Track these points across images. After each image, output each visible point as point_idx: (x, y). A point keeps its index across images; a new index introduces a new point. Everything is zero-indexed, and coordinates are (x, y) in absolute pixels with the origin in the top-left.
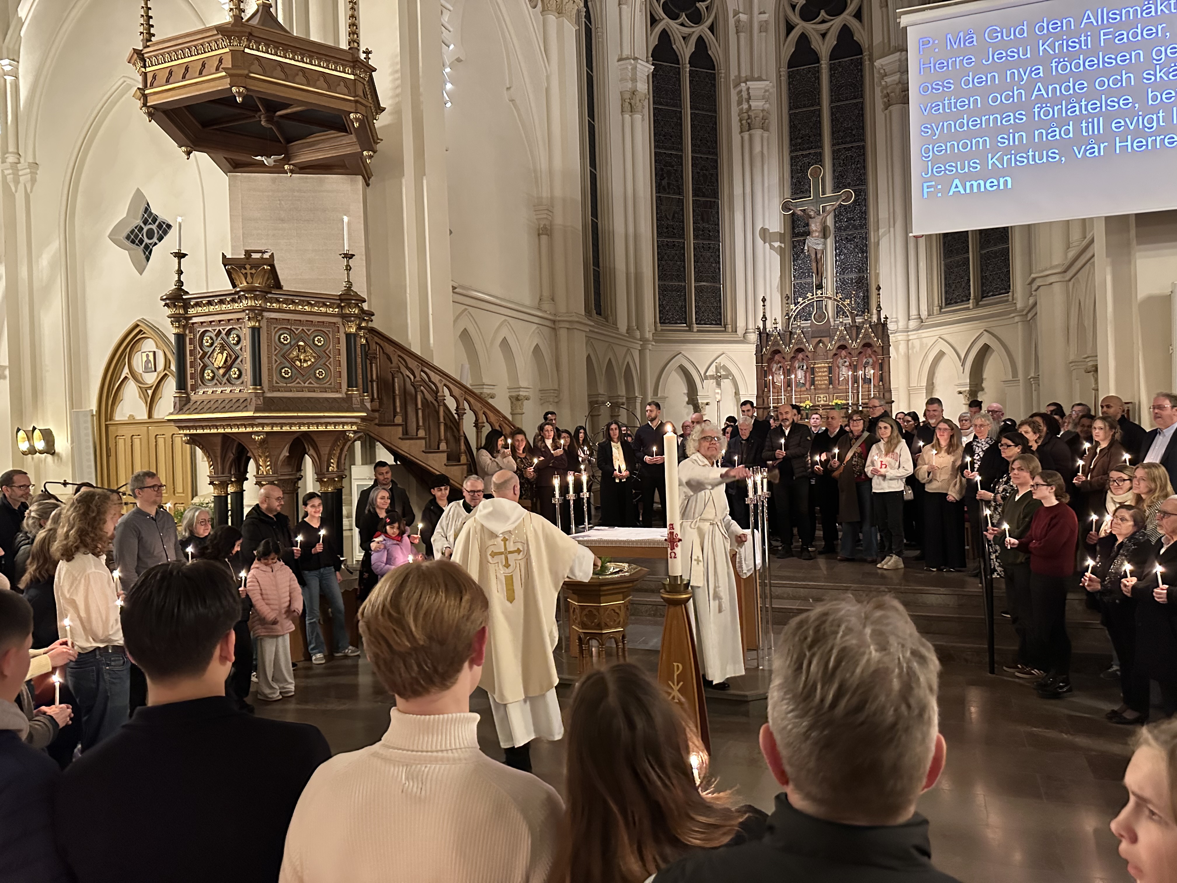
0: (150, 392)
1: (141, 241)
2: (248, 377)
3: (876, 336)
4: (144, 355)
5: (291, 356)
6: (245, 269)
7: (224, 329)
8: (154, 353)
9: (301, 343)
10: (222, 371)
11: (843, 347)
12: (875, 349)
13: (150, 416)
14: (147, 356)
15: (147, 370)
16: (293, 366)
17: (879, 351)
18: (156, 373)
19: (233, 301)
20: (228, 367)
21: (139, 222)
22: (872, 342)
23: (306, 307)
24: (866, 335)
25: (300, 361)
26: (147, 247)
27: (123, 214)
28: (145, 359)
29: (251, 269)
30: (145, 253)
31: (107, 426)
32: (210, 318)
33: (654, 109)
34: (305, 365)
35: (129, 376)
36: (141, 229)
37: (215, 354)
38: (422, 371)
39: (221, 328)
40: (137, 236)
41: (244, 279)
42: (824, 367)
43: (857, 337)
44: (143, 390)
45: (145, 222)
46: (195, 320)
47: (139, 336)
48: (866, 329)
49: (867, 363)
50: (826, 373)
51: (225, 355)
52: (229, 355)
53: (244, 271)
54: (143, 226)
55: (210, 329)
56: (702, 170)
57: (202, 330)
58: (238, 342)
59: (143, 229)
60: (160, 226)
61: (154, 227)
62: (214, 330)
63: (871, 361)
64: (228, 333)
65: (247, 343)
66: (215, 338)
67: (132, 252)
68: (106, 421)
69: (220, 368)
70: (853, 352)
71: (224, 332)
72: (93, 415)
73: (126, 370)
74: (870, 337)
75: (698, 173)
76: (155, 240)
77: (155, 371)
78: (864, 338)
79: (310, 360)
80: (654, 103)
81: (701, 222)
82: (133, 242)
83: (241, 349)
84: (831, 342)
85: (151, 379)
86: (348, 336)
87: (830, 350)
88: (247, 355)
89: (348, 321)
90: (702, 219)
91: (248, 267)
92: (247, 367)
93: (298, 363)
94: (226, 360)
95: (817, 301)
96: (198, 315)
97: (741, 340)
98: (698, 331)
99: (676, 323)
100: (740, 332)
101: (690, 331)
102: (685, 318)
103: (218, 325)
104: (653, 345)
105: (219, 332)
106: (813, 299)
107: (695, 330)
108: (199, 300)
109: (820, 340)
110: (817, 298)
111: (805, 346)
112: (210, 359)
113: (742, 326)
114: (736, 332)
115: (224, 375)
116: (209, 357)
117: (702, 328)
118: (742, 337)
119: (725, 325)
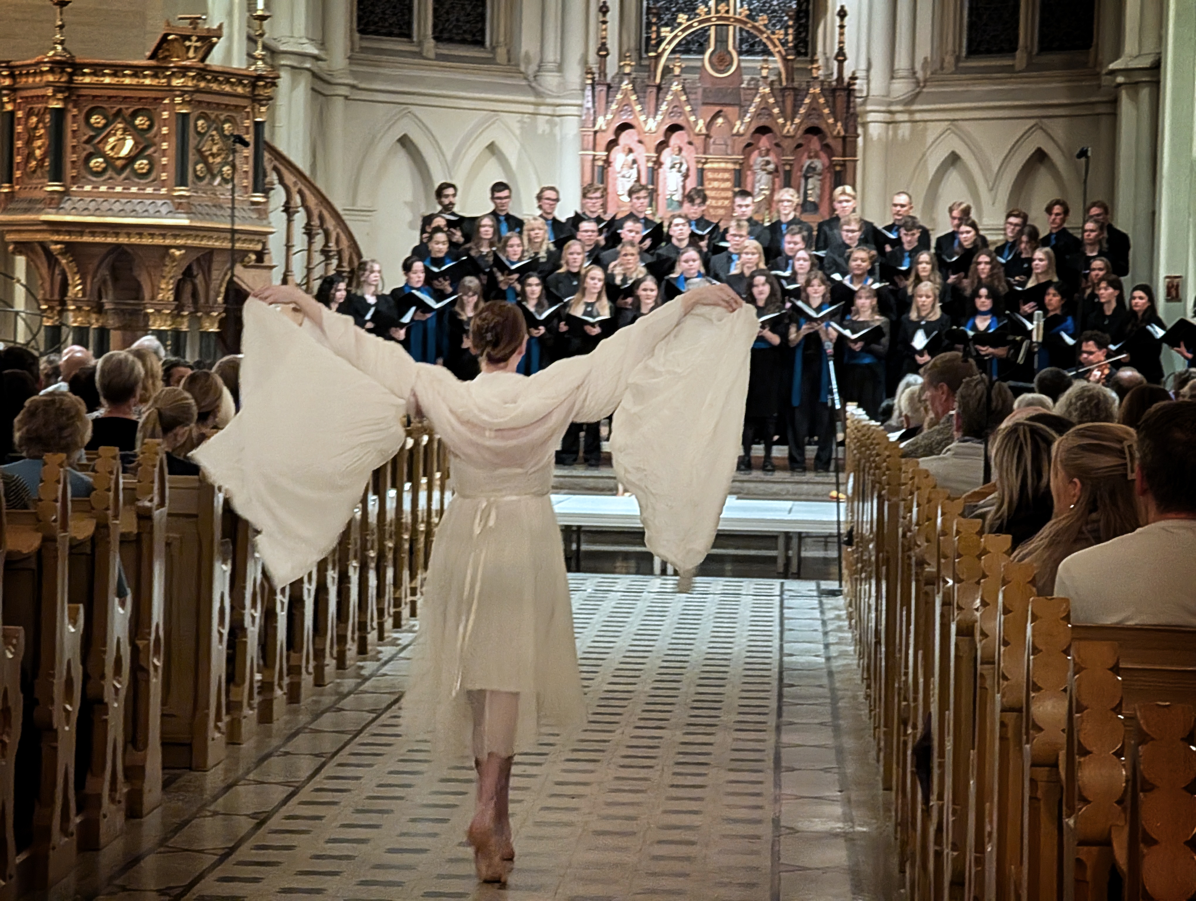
2: (166, 173)
3: (833, 113)
5: (203, 148)
9: (215, 133)
10: (120, 163)
11: (763, 130)
12: (829, 141)
16: (205, 162)
17: (837, 145)
19: (155, 76)
20: (131, 159)
22: (823, 126)
23: (227, 87)
24: (813, 109)
25: (212, 156)
29: (197, 41)
32: (111, 92)
34: (216, 161)
37: (112, 140)
39: (123, 107)
41: (182, 52)
42: (725, 170)
43: (795, 113)
46: (86, 91)
48: (815, 97)
49: (811, 169)
50: (728, 184)
51: (130, 142)
52: (134, 142)
53: (186, 43)
55: (104, 106)
57: (91, 106)
58: (151, 128)
62: (112, 108)
63: (818, 164)
64: (135, 114)
65: (166, 129)
66: (111, 118)
69: (119, 158)
70: (786, 143)
71: (126, 113)
74: (821, 116)
78: (807, 115)
79: (220, 154)
83: (156, 136)
84: (741, 117)
87: (738, 134)
88: (167, 146)
89: (261, 105)
91: (195, 38)
92: (166, 160)
93: (211, 159)
94: (129, 150)
95: (717, 25)
96: (90, 87)
97: (530, 86)
98: (440, 57)
99: (390, 34)
100: (527, 68)
101: (419, 55)
102: (409, 24)
103: (121, 103)
104: (353, 87)
105: (119, 113)
106: (708, 20)
107: (432, 55)
108: (99, 68)
109: (720, 111)
110: (719, 18)
111: (688, 121)
112: (101, 145)
113: (532, 53)
114: (518, 65)
115: (124, 168)
116: (99, 142)
117: (446, 50)
118: (531, 78)
119: (493, 49)
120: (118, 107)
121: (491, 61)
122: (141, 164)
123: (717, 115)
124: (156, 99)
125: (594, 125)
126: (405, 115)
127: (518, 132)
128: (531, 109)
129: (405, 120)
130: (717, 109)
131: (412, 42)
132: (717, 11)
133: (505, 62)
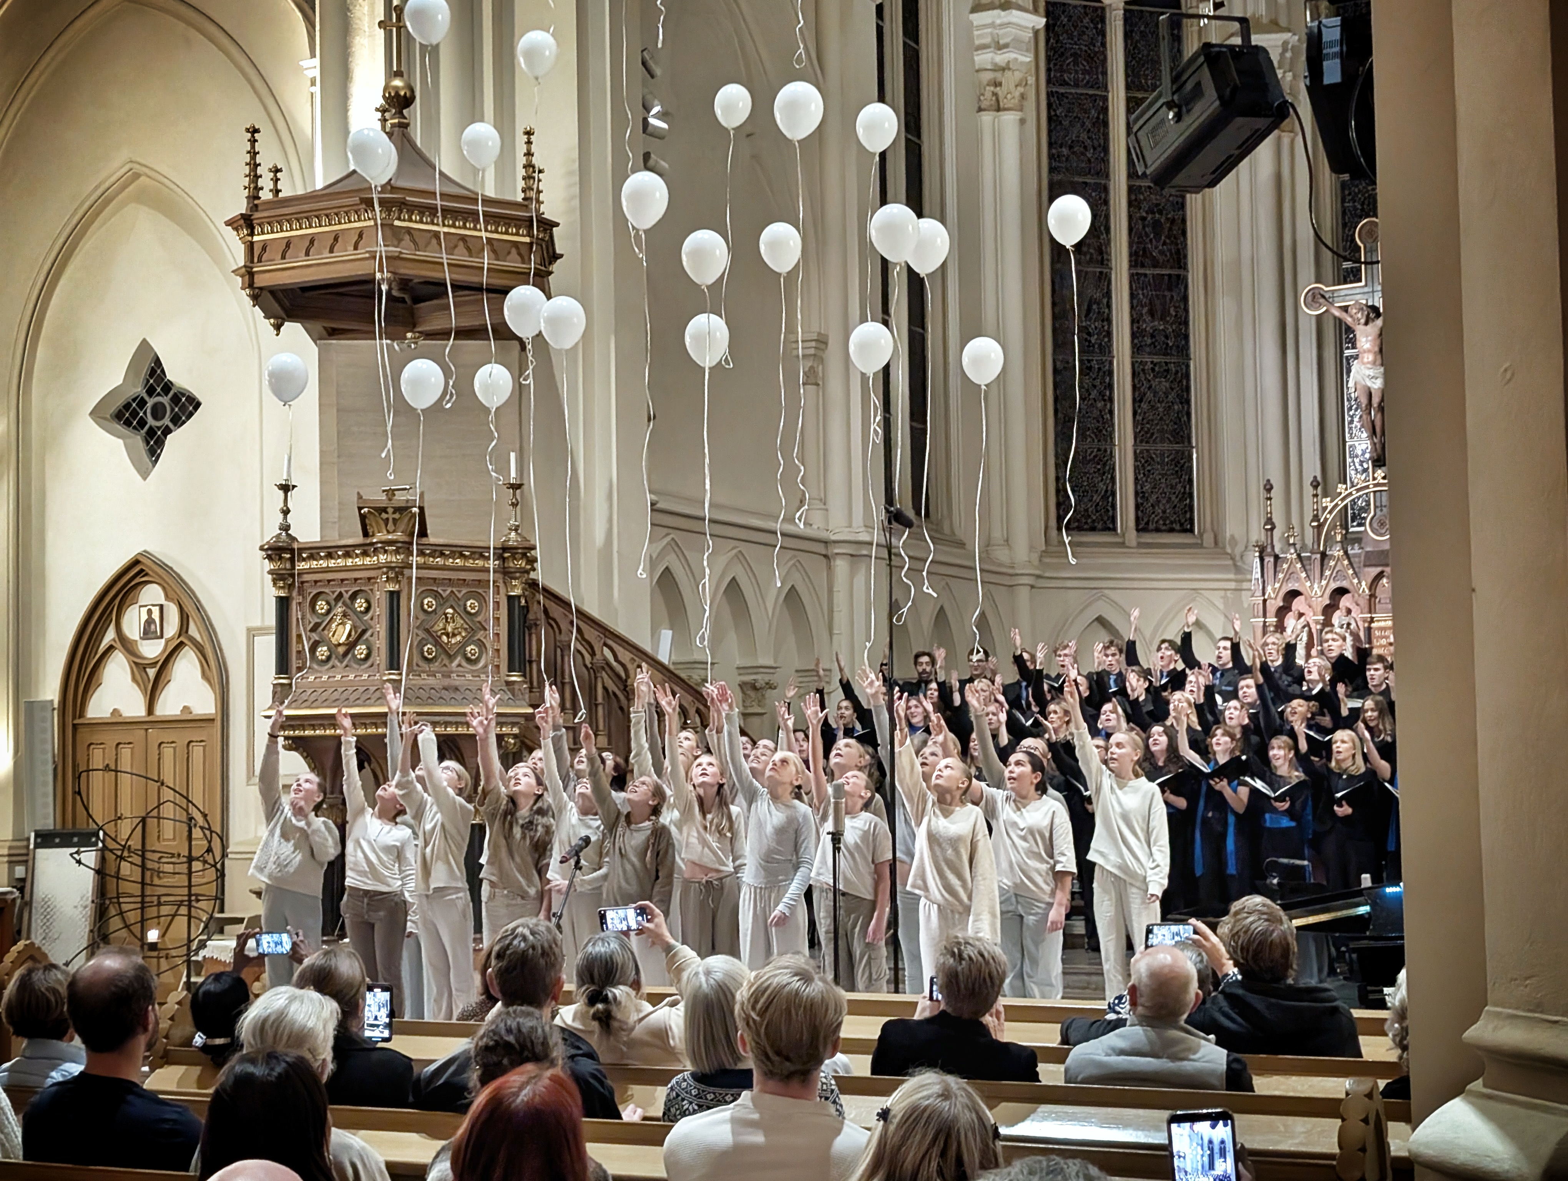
0: (152, 672)
1: (142, 423)
2: (381, 657)
4: (144, 611)
5: (436, 628)
6: (387, 513)
7: (347, 592)
8: (161, 607)
9: (450, 611)
10: (341, 650)
13: (150, 710)
14: (150, 612)
15: (148, 633)
16: (437, 643)
18: (163, 641)
19: (365, 554)
20: (351, 645)
21: (139, 390)
23: (458, 561)
25: (447, 635)
26: (151, 432)
27: (117, 380)
28: (144, 617)
29: (394, 513)
30: (148, 443)
31: (75, 726)
32: (330, 576)
33: (1050, 95)
34: (453, 641)
35: (118, 645)
36: (142, 403)
37: (334, 626)
38: (605, 644)
39: (343, 590)
40: (134, 414)
41: (383, 526)
44: (139, 666)
45: (151, 391)
46: (306, 577)
47: (138, 580)
51: (348, 627)
52: (354, 627)
53: (384, 516)
54: (146, 398)
55: (327, 590)
56: (1150, 211)
57: (315, 592)
58: (368, 609)
59: (146, 403)
60: (176, 399)
61: (165, 400)
62: (333, 592)
64: (354, 597)
65: (380, 610)
66: (333, 603)
67: (128, 441)
68: (74, 718)
69: (339, 645)
71: (346, 596)
72: (54, 709)
73: (110, 635)
75: (1144, 219)
76: (167, 421)
77: (162, 637)
79: (460, 633)
80: (1049, 81)
81: (1148, 318)
82: (128, 423)
83: (372, 619)
85: (152, 650)
86: (510, 598)
88: (381, 628)
89: (512, 578)
90: (1152, 313)
91: (390, 510)
92: (381, 643)
93: (445, 638)
94: (349, 635)
95: (1375, 492)
96: (311, 571)
97: (1235, 565)
98: (1140, 545)
99: (1093, 529)
100: (1233, 550)
101: (1122, 545)
102: (1113, 519)
103: (340, 586)
104: (1038, 577)
105: (340, 595)
106: (1367, 487)
107: (1134, 543)
108: (314, 551)
109: (1382, 572)
110: (1375, 485)
111: (1352, 583)
112: (326, 632)
113: (1237, 536)
114: (1224, 548)
115: (345, 654)
116: (323, 630)
117: (1148, 538)
118: (1238, 558)
119: (1201, 534)
120: (339, 590)
121: (1200, 546)
122: (361, 650)
123: (1380, 575)
124: (369, 579)
125: (1264, 594)
126: (1099, 599)
127: (1221, 606)
128: (1233, 585)
129: (1100, 603)
130: (1379, 569)
131: (1117, 534)
132: (1374, 479)
133: (1213, 545)
